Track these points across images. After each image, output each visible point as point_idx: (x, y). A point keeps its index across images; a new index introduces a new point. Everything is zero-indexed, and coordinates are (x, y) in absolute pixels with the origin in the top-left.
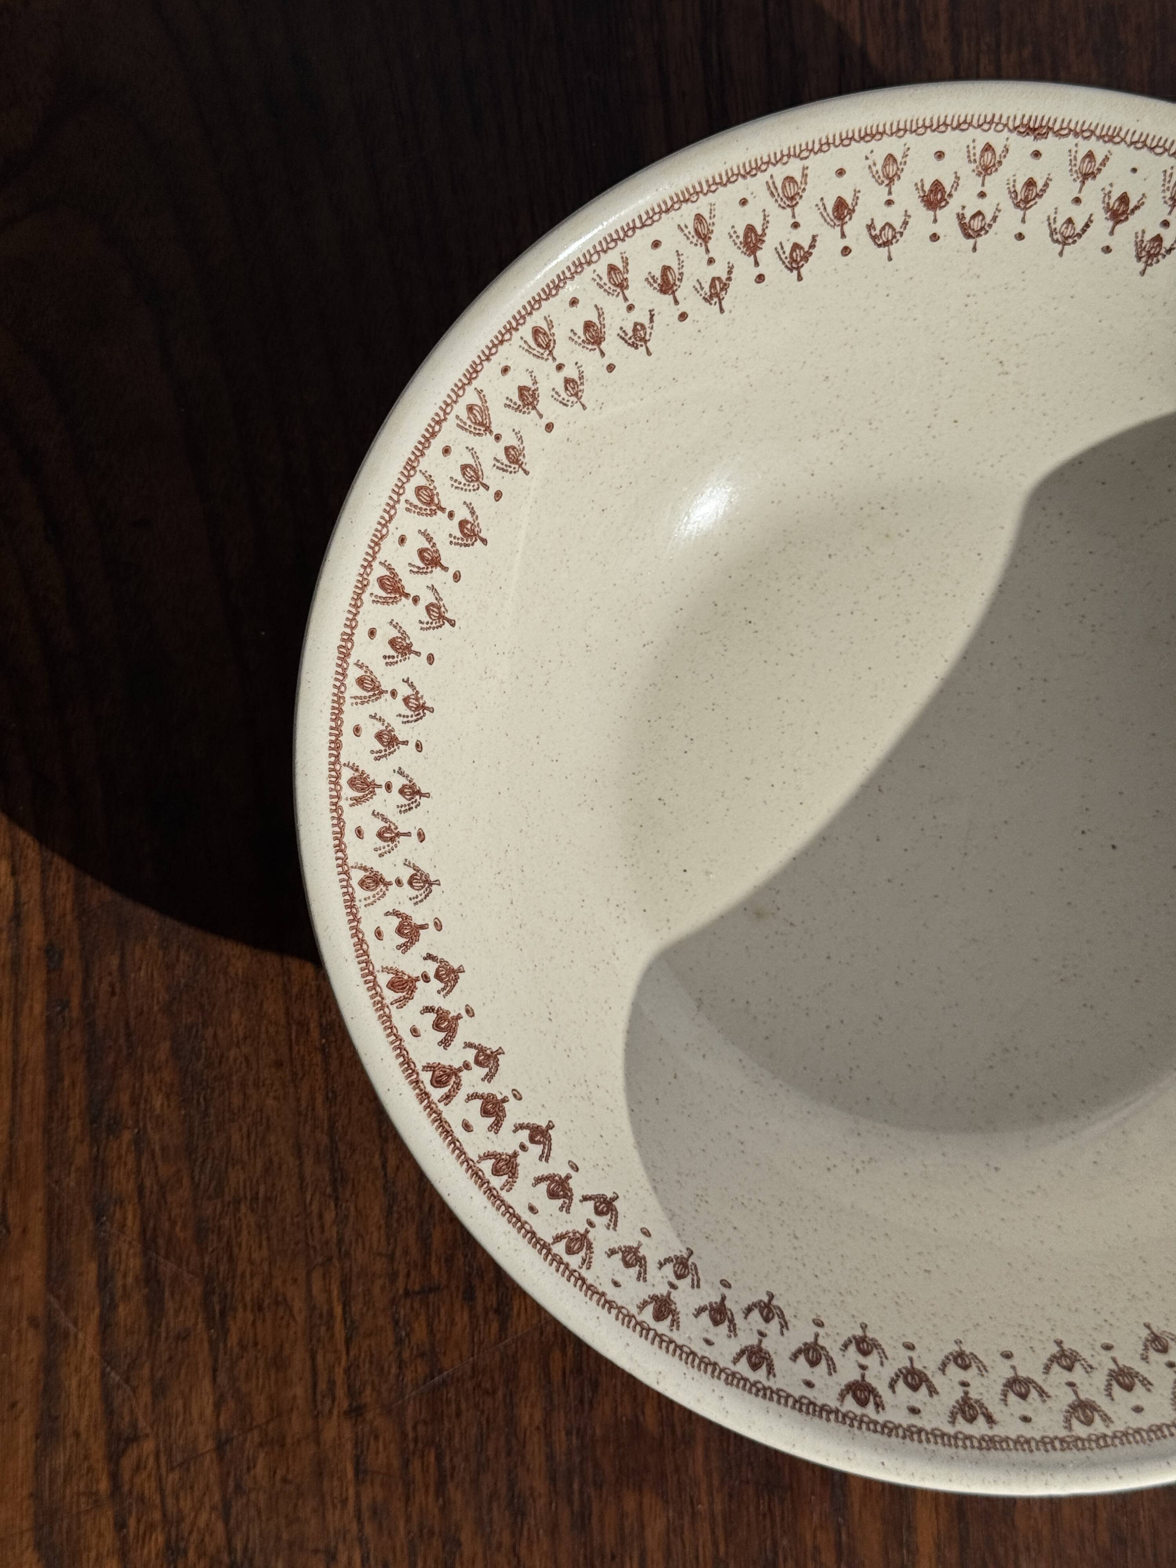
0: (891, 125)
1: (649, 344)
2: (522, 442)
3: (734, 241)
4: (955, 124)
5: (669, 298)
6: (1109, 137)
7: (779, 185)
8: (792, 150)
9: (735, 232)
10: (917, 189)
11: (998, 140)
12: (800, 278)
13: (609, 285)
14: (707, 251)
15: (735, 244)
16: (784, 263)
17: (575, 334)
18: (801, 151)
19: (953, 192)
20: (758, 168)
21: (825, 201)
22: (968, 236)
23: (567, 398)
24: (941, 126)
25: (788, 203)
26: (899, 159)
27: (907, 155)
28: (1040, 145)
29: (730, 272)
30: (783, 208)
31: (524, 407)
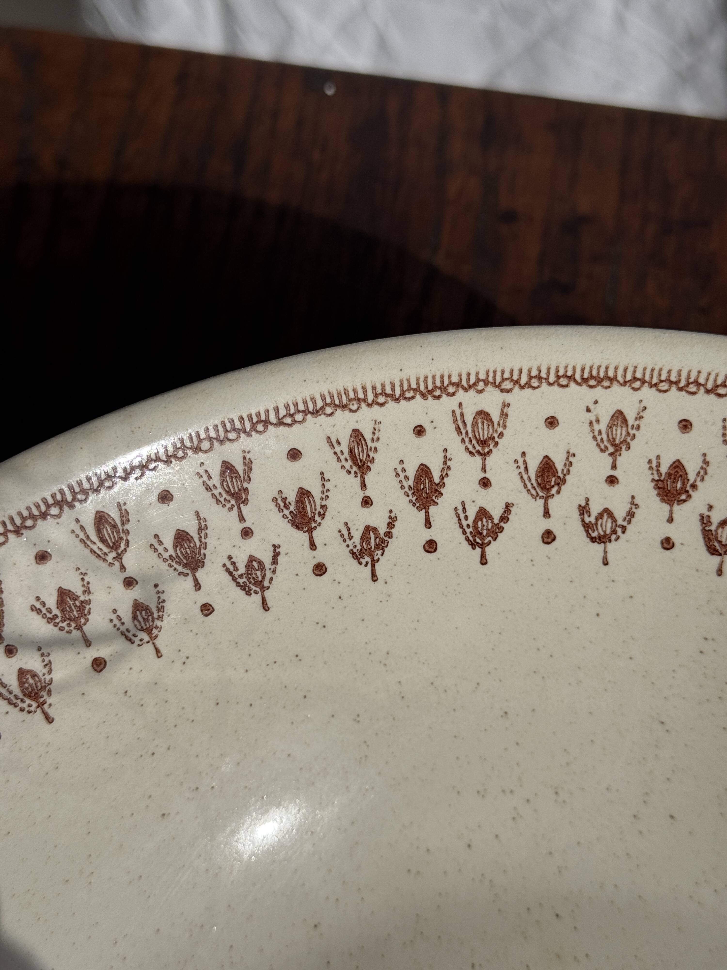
0: (625, 370)
1: (267, 594)
2: (50, 672)
3: (401, 481)
4: (710, 386)
5: (302, 537)
7: (469, 419)
8: (491, 375)
9: (404, 470)
10: (651, 468)
12: (484, 561)
13: (220, 490)
14: (364, 486)
15: (402, 487)
16: (464, 532)
17: (161, 543)
18: (503, 380)
19: (698, 483)
20: (443, 389)
21: (527, 458)
22: (713, 551)
23: (133, 630)
25: (478, 448)
26: (631, 421)
27: (641, 417)
29: (391, 525)
30: (471, 453)
31: (63, 621)
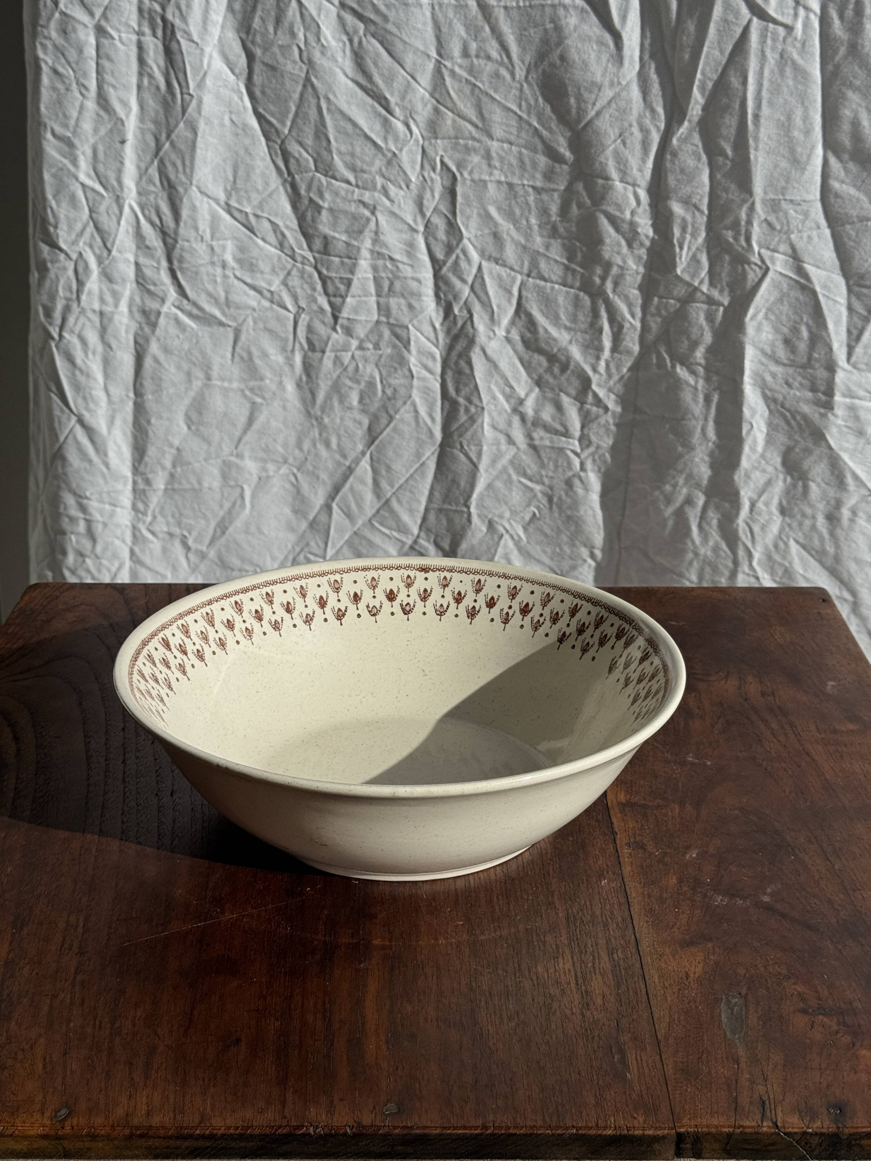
0: (373, 566)
1: (281, 631)
2: (226, 640)
3: (315, 600)
5: (289, 615)
6: (451, 570)
7: (332, 582)
8: (337, 570)
9: (316, 597)
10: (384, 592)
11: (412, 574)
12: (341, 624)
13: (266, 600)
14: (305, 602)
15: (316, 602)
17: (251, 612)
18: (340, 571)
19: (398, 595)
20: (324, 574)
21: (350, 593)
22: (405, 614)
23: (246, 635)
24: (391, 568)
26: (377, 580)
27: (379, 578)
28: (427, 575)
29: (314, 613)
31: (229, 628)
